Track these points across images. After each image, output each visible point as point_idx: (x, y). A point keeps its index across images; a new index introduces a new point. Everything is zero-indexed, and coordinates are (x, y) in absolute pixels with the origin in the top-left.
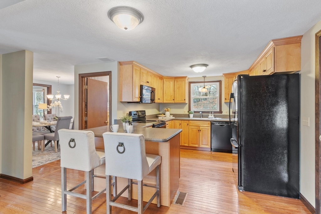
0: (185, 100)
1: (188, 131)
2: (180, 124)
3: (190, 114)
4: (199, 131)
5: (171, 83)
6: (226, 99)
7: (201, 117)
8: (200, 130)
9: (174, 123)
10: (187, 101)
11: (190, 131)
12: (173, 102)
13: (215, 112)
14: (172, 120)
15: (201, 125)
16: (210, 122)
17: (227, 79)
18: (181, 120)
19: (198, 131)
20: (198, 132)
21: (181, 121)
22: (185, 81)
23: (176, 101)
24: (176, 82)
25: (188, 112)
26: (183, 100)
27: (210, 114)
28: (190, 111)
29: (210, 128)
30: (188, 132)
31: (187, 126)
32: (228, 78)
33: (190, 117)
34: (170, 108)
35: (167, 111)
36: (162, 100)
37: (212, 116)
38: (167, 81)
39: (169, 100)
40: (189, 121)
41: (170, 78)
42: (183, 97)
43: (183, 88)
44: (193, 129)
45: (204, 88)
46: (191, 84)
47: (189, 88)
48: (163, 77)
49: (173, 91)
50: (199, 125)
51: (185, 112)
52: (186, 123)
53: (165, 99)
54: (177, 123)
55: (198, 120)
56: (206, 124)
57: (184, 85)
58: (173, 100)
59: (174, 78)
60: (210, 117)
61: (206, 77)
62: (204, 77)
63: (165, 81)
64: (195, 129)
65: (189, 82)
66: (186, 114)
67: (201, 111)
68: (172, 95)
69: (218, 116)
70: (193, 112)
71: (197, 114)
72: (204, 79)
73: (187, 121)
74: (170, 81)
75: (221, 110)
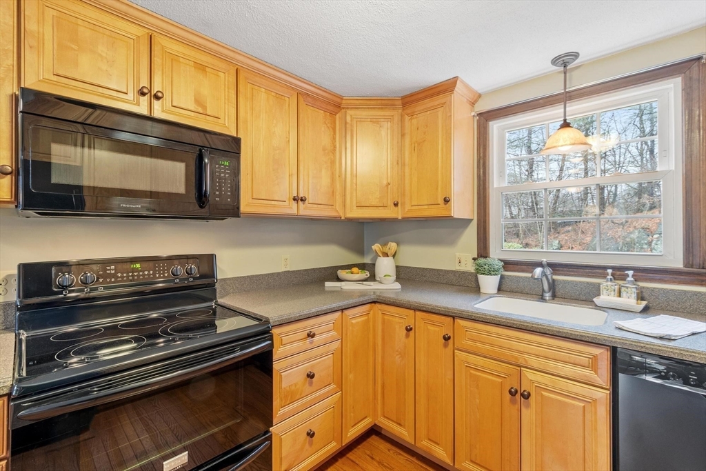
1: (450, 375)
2: (407, 330)
3: (481, 277)
4: (519, 395)
5: (387, 125)
7: (548, 296)
8: (526, 396)
11: (462, 378)
12: (394, 216)
13: (643, 273)
14: (374, 302)
15: (534, 362)
16: (604, 356)
18: (416, 309)
19: (513, 393)
20: (512, 403)
21: (412, 312)
22: (447, 106)
23: (407, 210)
24: (407, 119)
25: (475, 260)
26: (441, 201)
27: (606, 284)
28: (484, 260)
29: (603, 395)
30: (450, 382)
31: (446, 346)
33: (482, 291)
34: (398, 244)
35: (381, 255)
36: (328, 203)
37: (624, 294)
38: (362, 120)
39: (373, 204)
40: (454, 318)
41: (379, 102)
42: (439, 189)
43: (440, 142)
44: (480, 374)
45: (566, 125)
46: (491, 123)
47: (482, 146)
48: (344, 102)
49: (395, 163)
50: (516, 358)
51: (463, 263)
52: (437, 329)
53: (355, 202)
54: (397, 319)
55: (509, 325)
56: (567, 360)
57: (443, 127)
58: (396, 205)
59: (400, 102)
60: (605, 298)
61: (577, 61)
62: (564, 62)
63: (351, 121)
64: (490, 377)
65: (480, 115)
66: (464, 273)
67: (545, 260)
68: (389, 181)
69: (673, 298)
70: (497, 262)
71: (522, 277)
72: (565, 73)
73: (443, 318)
74: (380, 120)
75: (696, 261)
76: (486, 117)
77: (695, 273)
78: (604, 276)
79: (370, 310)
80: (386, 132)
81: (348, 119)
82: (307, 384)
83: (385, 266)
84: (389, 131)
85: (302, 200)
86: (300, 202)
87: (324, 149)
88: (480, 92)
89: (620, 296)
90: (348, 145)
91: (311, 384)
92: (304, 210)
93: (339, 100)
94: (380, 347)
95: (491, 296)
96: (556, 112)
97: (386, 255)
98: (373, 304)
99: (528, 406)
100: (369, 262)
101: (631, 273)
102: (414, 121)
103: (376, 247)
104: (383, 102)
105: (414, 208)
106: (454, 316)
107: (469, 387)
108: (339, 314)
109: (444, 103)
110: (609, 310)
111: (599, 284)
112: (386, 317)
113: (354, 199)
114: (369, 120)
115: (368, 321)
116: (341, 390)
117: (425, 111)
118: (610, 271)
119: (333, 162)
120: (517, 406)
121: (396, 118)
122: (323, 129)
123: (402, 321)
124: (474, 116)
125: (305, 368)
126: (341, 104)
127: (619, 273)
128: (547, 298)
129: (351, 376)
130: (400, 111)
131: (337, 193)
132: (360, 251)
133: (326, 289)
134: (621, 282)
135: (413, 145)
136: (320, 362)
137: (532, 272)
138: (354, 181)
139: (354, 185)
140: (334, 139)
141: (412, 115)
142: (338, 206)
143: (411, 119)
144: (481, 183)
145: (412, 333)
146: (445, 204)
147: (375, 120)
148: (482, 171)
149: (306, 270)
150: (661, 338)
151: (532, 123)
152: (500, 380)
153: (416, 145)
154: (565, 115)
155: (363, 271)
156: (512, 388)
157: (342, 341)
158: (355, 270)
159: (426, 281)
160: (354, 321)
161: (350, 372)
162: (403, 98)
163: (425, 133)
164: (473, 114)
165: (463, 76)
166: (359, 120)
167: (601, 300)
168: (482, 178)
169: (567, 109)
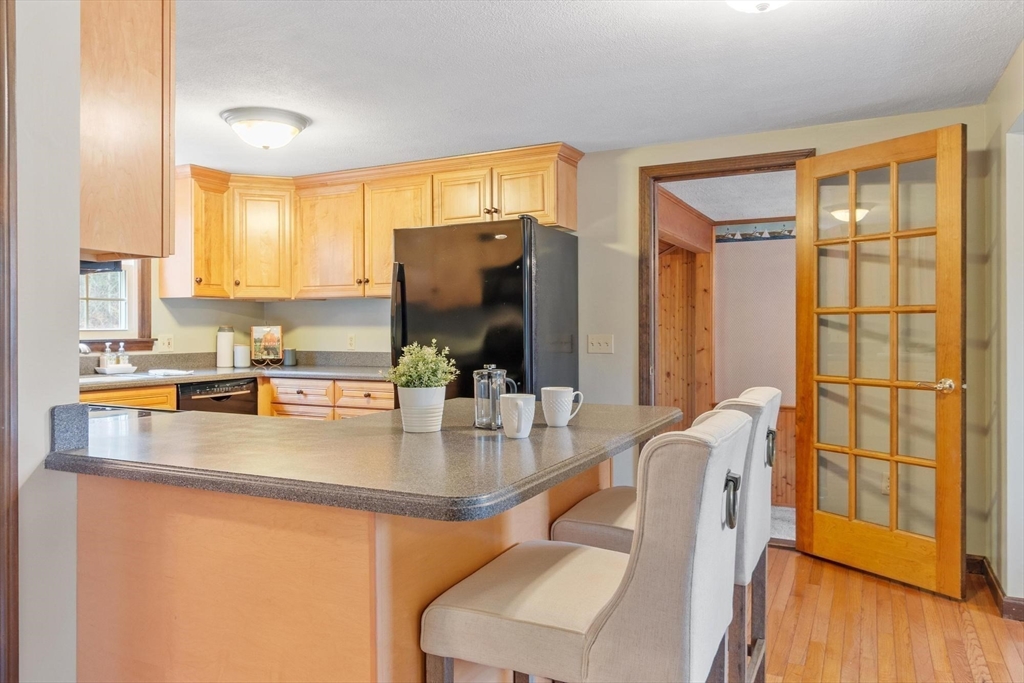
6: (199, 281)
17: (203, 194)
27: (109, 355)
32: (206, 189)
37: (121, 361)
75: (147, 333)
77: (145, 342)
78: (103, 350)
89: (118, 363)
101: (122, 344)
118: (107, 344)
134: (116, 353)
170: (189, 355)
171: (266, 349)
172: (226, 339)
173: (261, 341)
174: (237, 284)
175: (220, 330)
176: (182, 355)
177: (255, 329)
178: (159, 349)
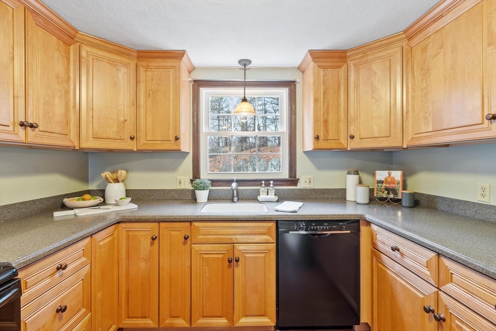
0: (177, 139)
1: (188, 264)
2: (153, 239)
3: (197, 192)
4: (233, 261)
5: (124, 70)
6: (317, 138)
7: (235, 199)
8: (237, 261)
9: (128, 237)
10: (186, 145)
11: (196, 263)
12: (130, 148)
13: (278, 182)
14: (118, 223)
15: (240, 238)
16: (273, 225)
17: (321, 71)
18: (160, 221)
19: (230, 261)
20: (229, 267)
21: (156, 224)
22: (177, 69)
23: (142, 143)
24: (142, 69)
25: (192, 181)
26: (172, 138)
27: (263, 189)
28: (198, 181)
29: (272, 247)
30: (188, 270)
31: (185, 243)
32: (324, 68)
33: (198, 201)
34: (127, 171)
35: (112, 181)
36: (60, 133)
37: (270, 193)
38: (99, 58)
39: (111, 136)
40: (191, 222)
41: (116, 48)
42: (171, 129)
43: (171, 94)
44: (209, 256)
45: (244, 100)
46: (201, 89)
47: (195, 103)
48: (78, 35)
49: (132, 104)
50: (232, 239)
51: (182, 183)
52: (178, 233)
53: (91, 134)
54: (142, 233)
55: (228, 220)
56: (257, 233)
57: (174, 84)
58: (132, 139)
59: (136, 54)
60: (262, 197)
61: (250, 65)
62: (245, 63)
63: (87, 56)
64: (216, 256)
65: (195, 81)
66: (183, 190)
67: (235, 178)
68: (126, 118)
69: (285, 193)
70: (207, 181)
71: (220, 190)
72: (245, 70)
73: (183, 224)
74: (117, 64)
75: (293, 175)
76: (198, 84)
77: (293, 180)
78: (261, 185)
79: (114, 231)
80: (124, 75)
81: (84, 54)
82: (57, 320)
83: (115, 191)
84: (126, 76)
85: (32, 126)
86: (29, 129)
87: (58, 77)
88: (195, 66)
89: (268, 195)
90: (84, 79)
91: (60, 319)
92: (32, 137)
93: (73, 33)
94: (124, 260)
95: (205, 204)
96: (239, 92)
97: (117, 181)
98: (117, 225)
99: (237, 266)
100: (95, 188)
101: (272, 182)
102: (149, 73)
103: (107, 174)
104: (120, 49)
105: (149, 142)
106: (190, 221)
107: (202, 267)
108: (88, 239)
109: (175, 66)
110: (265, 203)
111: (259, 190)
112: (130, 233)
113: (91, 130)
114: (106, 60)
115: (113, 240)
116: (91, 312)
117: (159, 68)
118: (263, 182)
119: (67, 92)
120: (232, 268)
121: (133, 67)
122: (56, 56)
123: (147, 233)
124: (190, 81)
125: (55, 303)
126: (75, 37)
127: (267, 182)
128: (235, 201)
129: (99, 295)
130: (136, 61)
131: (72, 124)
132: (85, 180)
133: (55, 219)
134: (267, 188)
135: (148, 93)
136: (70, 292)
137: (231, 186)
138: (91, 114)
139: (91, 118)
140: (68, 69)
141: (147, 68)
142: (73, 136)
143: (146, 71)
144: (195, 128)
145: (156, 241)
146: (176, 141)
147: (112, 62)
148: (195, 120)
149: (23, 203)
150: (293, 212)
151: (224, 95)
152: (222, 256)
153: (151, 92)
154: (245, 95)
155: (94, 198)
156: (229, 259)
157: (91, 265)
158: (87, 196)
159: (153, 200)
160: (101, 243)
161: (98, 292)
162: (139, 52)
163: (158, 85)
164: (190, 79)
165: (188, 52)
166: (96, 58)
167: (260, 198)
168: (196, 125)
169: (246, 91)
170: (325, 190)
171: (386, 189)
172: (352, 179)
173: (382, 182)
174: (352, 137)
175: (349, 173)
176: (319, 190)
177: (378, 172)
178: (301, 185)
